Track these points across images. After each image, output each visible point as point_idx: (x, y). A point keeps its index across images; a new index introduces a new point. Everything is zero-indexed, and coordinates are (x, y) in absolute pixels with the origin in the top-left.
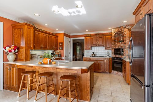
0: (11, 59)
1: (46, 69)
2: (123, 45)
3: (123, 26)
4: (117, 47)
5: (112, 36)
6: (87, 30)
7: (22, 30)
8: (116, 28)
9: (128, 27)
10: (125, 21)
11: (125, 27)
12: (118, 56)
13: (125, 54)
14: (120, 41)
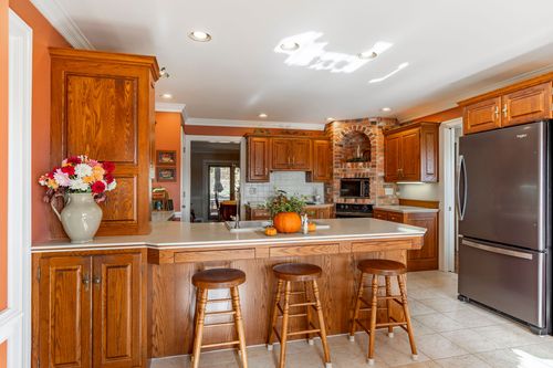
0: (86, 226)
1: (312, 250)
2: (367, 170)
3: (367, 119)
4: (351, 175)
5: (335, 142)
6: (263, 115)
7: (128, 87)
8: (347, 121)
9: (381, 124)
10: (386, 109)
11: (374, 123)
12: (352, 201)
13: (374, 194)
14: (358, 160)
